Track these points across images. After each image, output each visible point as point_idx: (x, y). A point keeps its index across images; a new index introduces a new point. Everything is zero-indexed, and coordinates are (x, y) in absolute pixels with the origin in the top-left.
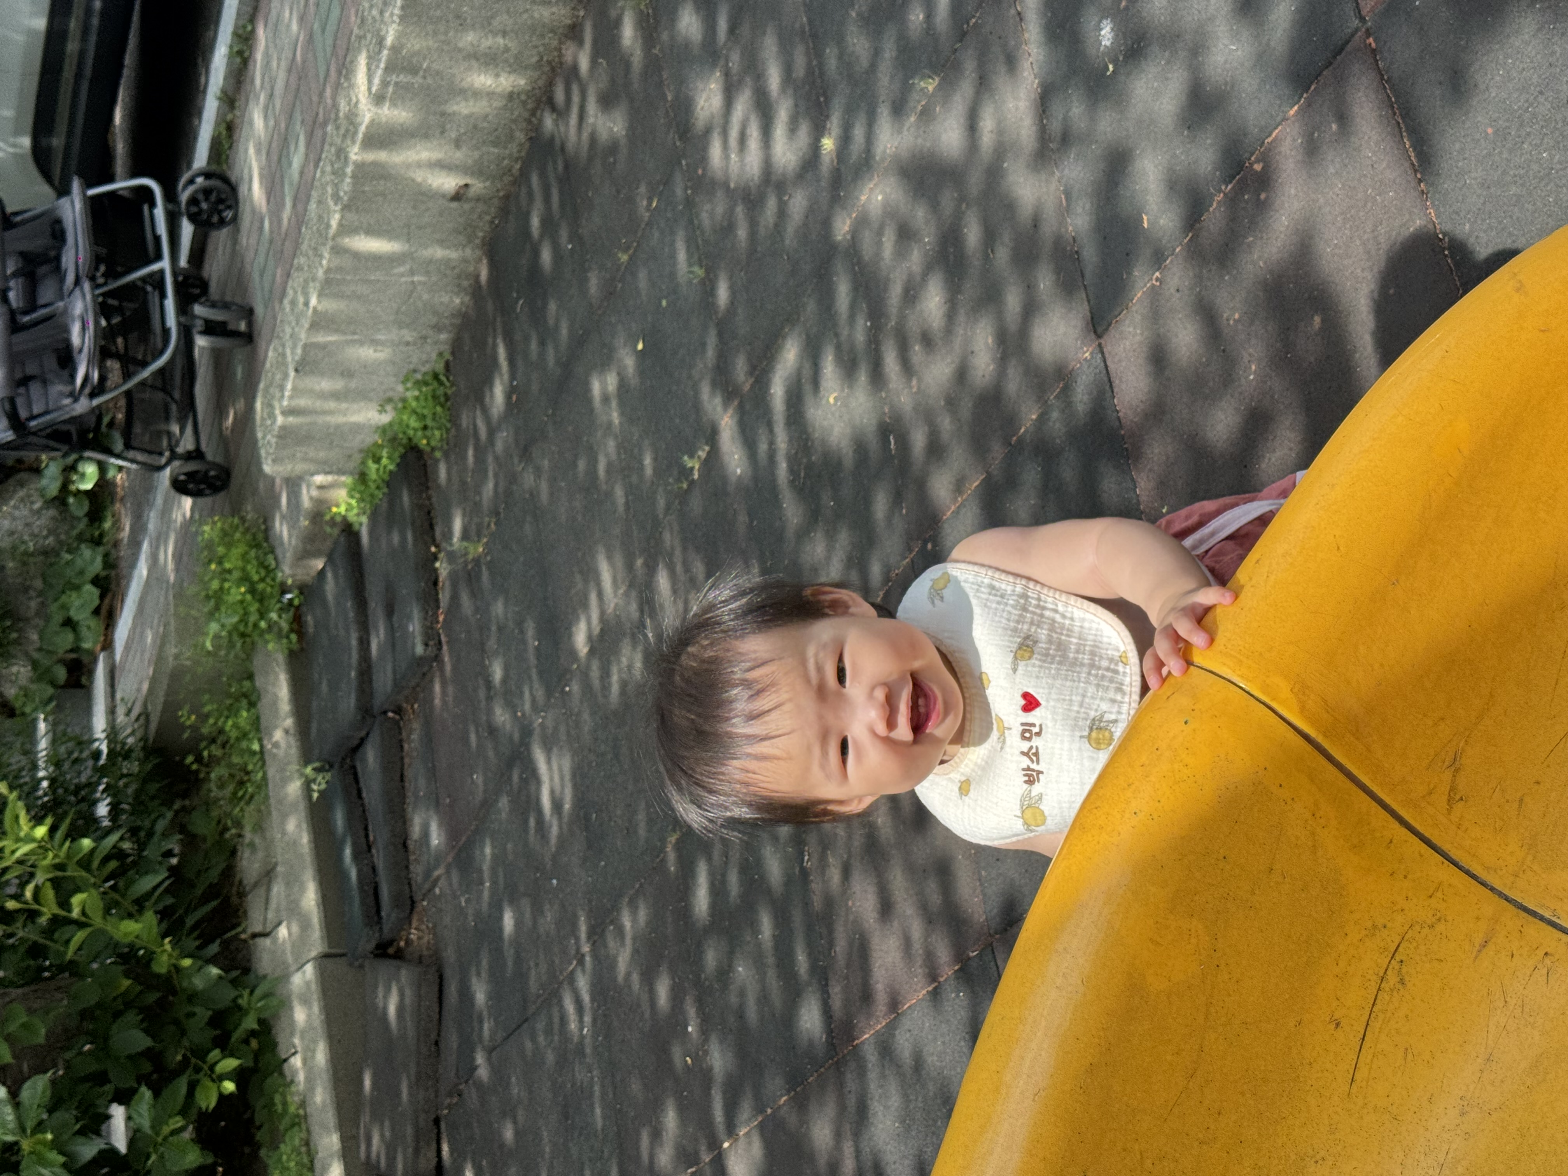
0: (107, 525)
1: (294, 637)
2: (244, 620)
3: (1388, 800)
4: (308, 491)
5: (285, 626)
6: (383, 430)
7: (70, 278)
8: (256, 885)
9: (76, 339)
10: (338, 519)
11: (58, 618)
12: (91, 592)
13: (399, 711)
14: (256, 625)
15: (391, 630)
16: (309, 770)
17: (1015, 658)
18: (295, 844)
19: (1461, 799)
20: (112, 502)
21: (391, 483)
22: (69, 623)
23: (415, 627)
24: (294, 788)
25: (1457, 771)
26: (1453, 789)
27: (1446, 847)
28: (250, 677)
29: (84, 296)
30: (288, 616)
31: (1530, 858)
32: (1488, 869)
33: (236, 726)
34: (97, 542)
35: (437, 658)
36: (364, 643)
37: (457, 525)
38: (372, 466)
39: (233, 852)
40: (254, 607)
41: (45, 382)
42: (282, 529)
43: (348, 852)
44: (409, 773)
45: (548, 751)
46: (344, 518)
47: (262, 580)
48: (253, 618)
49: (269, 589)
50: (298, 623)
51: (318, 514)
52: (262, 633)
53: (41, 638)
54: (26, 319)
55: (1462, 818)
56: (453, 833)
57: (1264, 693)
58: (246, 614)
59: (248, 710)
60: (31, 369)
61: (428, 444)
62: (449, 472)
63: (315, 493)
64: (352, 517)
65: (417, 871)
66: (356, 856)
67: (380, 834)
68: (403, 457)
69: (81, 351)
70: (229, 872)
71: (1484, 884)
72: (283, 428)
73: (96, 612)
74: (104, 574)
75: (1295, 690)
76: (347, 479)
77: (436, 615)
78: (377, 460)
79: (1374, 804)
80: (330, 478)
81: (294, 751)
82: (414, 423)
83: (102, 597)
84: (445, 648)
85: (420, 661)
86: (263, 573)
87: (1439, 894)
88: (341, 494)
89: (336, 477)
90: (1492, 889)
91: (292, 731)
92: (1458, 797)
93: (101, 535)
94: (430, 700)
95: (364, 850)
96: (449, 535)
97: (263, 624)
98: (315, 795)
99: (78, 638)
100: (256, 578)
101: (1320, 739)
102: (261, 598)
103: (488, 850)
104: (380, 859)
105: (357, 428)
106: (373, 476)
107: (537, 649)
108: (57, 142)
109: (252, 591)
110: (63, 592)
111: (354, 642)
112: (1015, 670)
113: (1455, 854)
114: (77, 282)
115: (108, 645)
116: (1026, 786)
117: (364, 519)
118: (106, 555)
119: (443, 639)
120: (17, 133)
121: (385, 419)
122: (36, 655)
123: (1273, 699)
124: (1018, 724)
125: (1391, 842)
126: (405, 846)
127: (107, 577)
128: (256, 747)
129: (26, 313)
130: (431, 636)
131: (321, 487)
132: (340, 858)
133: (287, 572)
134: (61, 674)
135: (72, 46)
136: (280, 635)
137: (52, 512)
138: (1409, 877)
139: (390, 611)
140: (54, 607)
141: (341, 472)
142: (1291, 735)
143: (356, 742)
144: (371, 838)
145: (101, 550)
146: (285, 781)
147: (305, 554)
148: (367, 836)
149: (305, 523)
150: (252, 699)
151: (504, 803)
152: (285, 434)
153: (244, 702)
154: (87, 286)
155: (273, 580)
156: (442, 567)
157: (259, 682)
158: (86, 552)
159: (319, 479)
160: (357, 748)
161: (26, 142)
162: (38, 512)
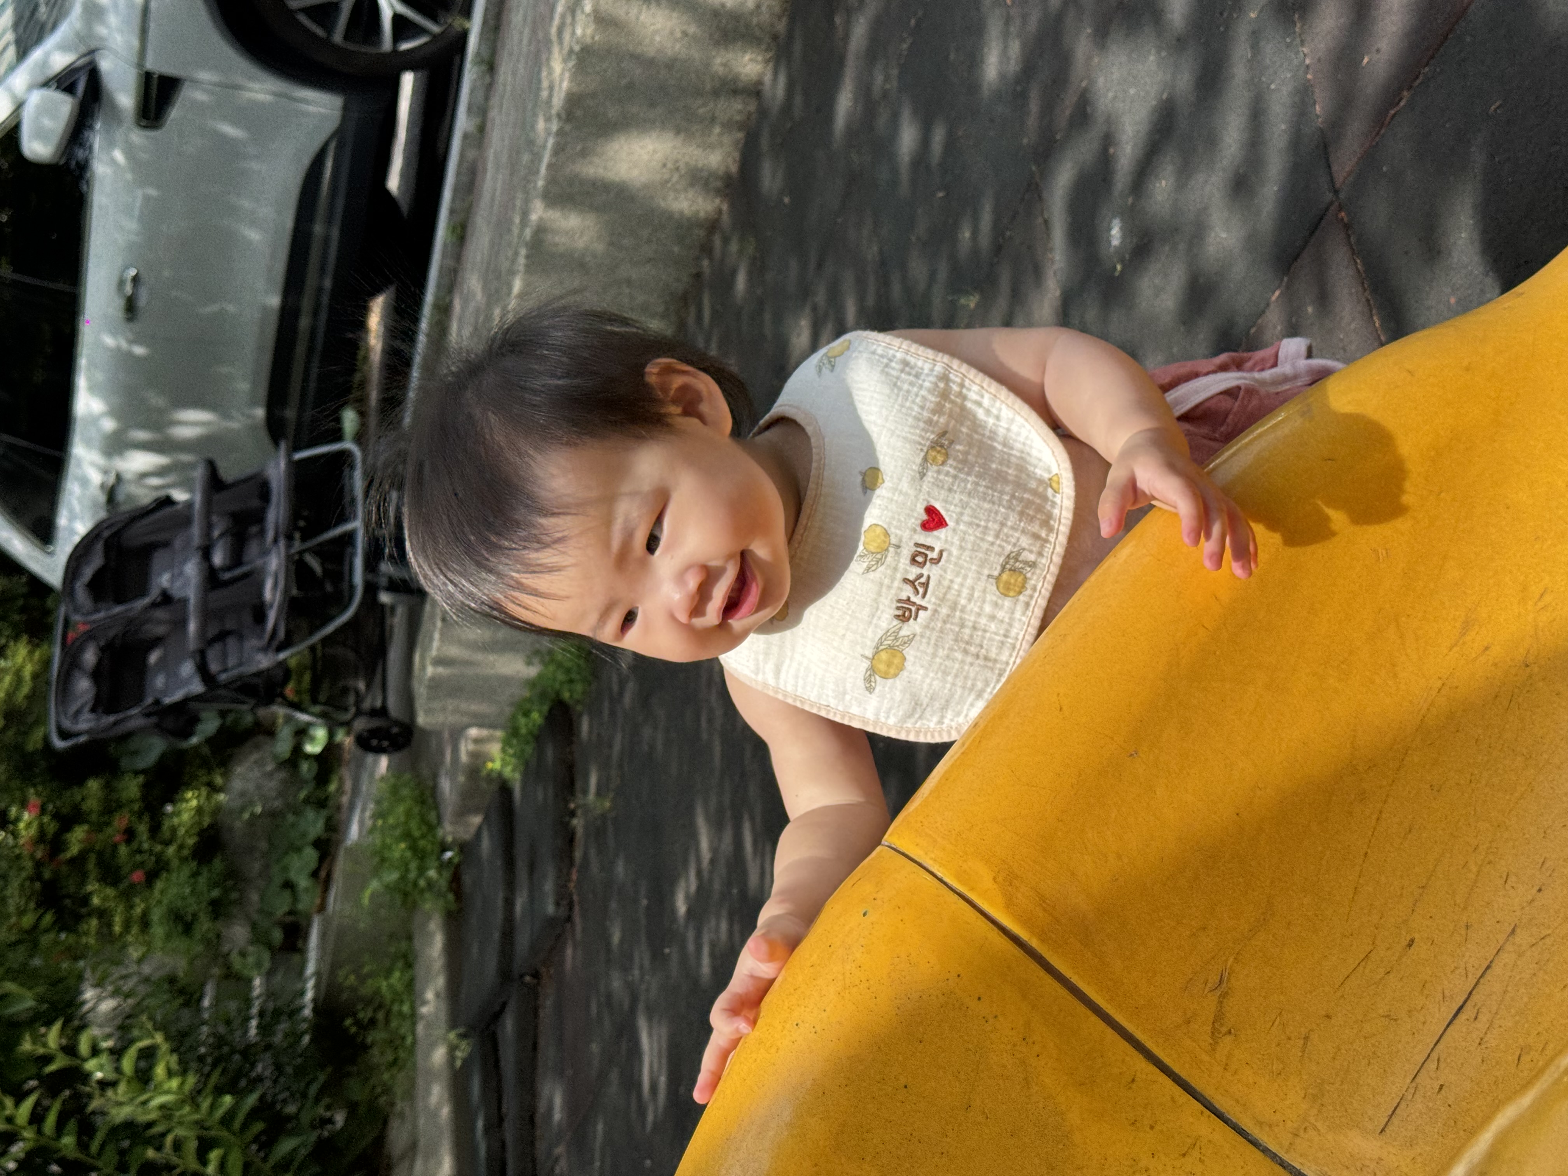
0: (332, 787)
1: (451, 897)
2: (403, 878)
3: (1130, 1027)
4: (466, 746)
5: (443, 883)
6: (532, 684)
7: (270, 535)
8: (403, 1157)
9: (268, 594)
10: (494, 775)
11: (278, 880)
12: (310, 855)
13: (536, 975)
14: (415, 884)
15: (531, 891)
16: (452, 1036)
17: (925, 459)
18: (434, 1115)
19: (1230, 1032)
20: (340, 766)
21: (538, 738)
22: (289, 885)
23: (549, 886)
24: (439, 1055)
25: (1224, 995)
26: (1219, 1018)
27: (1209, 1092)
28: (410, 938)
29: (279, 554)
30: (447, 874)
31: (1314, 1111)
32: (1260, 1124)
33: (390, 986)
34: (321, 804)
35: (569, 919)
36: (509, 903)
37: (593, 780)
38: (522, 721)
39: (385, 1122)
40: (413, 865)
41: (241, 637)
42: (446, 785)
43: (480, 1124)
44: (542, 1042)
45: (650, 1019)
46: (500, 774)
47: (423, 836)
48: (412, 875)
49: (429, 847)
50: (456, 881)
51: (474, 771)
52: (422, 891)
53: (262, 899)
54: (227, 576)
55: (1229, 1056)
56: (572, 1106)
57: (960, 881)
58: (407, 870)
59: (402, 972)
60: (230, 625)
61: (571, 696)
62: (591, 726)
63: (471, 747)
64: (508, 772)
65: (541, 1147)
66: (487, 1130)
67: (510, 1106)
68: (551, 711)
69: (271, 606)
70: (380, 1141)
71: (1255, 1143)
72: (432, 679)
73: (315, 874)
74: (325, 836)
75: (1000, 879)
76: (499, 734)
77: (569, 874)
78: (526, 714)
79: (1109, 1031)
80: (484, 732)
81: (443, 1016)
82: (561, 677)
83: (322, 859)
84: (577, 908)
85: (552, 922)
86: (424, 829)
87: (1195, 1153)
88: (495, 749)
89: (491, 731)
90: (1265, 1151)
91: (443, 995)
92: (1224, 1030)
93: (327, 798)
94: (562, 962)
95: (495, 1124)
96: (585, 792)
97: (422, 883)
98: (458, 1063)
99: (295, 899)
100: (417, 834)
101: (1034, 943)
102: (421, 855)
103: (600, 1127)
104: (510, 1132)
105: (506, 681)
106: (523, 731)
107: (648, 908)
108: (290, 414)
109: (413, 848)
110: (286, 853)
111: (500, 902)
112: (922, 475)
113: (1222, 1103)
114: (276, 541)
115: (322, 908)
116: (896, 622)
117: (517, 776)
118: (329, 819)
119: (575, 898)
120: (253, 403)
121: (532, 671)
122: (256, 917)
123: (972, 889)
124: (912, 544)
125: (1133, 1080)
126: (532, 1120)
127: (328, 841)
128: (406, 1008)
129: (229, 568)
130: (563, 897)
131: (477, 741)
132: (473, 1129)
133: (448, 831)
134: (277, 935)
135: (304, 322)
136: (440, 895)
137: (282, 775)
138: (1158, 1128)
139: (532, 868)
140: (275, 869)
141: (492, 726)
142: (995, 936)
143: (497, 1008)
144: (504, 1110)
145: (324, 813)
146: (433, 1046)
147: (463, 812)
148: (499, 1108)
149: (461, 779)
150: (408, 961)
151: (614, 1076)
152: (436, 685)
153: (400, 964)
154: (282, 543)
155: (434, 836)
156: (577, 823)
157: (417, 943)
158: (310, 814)
159: (473, 732)
160: (497, 1016)
161: (260, 413)
162: (270, 775)
